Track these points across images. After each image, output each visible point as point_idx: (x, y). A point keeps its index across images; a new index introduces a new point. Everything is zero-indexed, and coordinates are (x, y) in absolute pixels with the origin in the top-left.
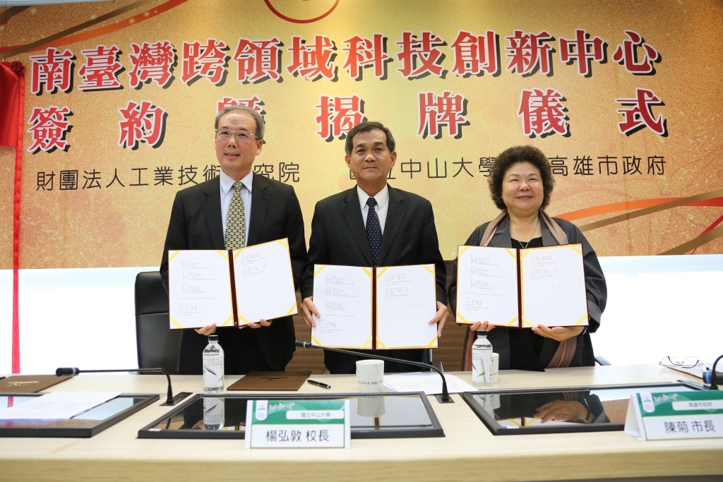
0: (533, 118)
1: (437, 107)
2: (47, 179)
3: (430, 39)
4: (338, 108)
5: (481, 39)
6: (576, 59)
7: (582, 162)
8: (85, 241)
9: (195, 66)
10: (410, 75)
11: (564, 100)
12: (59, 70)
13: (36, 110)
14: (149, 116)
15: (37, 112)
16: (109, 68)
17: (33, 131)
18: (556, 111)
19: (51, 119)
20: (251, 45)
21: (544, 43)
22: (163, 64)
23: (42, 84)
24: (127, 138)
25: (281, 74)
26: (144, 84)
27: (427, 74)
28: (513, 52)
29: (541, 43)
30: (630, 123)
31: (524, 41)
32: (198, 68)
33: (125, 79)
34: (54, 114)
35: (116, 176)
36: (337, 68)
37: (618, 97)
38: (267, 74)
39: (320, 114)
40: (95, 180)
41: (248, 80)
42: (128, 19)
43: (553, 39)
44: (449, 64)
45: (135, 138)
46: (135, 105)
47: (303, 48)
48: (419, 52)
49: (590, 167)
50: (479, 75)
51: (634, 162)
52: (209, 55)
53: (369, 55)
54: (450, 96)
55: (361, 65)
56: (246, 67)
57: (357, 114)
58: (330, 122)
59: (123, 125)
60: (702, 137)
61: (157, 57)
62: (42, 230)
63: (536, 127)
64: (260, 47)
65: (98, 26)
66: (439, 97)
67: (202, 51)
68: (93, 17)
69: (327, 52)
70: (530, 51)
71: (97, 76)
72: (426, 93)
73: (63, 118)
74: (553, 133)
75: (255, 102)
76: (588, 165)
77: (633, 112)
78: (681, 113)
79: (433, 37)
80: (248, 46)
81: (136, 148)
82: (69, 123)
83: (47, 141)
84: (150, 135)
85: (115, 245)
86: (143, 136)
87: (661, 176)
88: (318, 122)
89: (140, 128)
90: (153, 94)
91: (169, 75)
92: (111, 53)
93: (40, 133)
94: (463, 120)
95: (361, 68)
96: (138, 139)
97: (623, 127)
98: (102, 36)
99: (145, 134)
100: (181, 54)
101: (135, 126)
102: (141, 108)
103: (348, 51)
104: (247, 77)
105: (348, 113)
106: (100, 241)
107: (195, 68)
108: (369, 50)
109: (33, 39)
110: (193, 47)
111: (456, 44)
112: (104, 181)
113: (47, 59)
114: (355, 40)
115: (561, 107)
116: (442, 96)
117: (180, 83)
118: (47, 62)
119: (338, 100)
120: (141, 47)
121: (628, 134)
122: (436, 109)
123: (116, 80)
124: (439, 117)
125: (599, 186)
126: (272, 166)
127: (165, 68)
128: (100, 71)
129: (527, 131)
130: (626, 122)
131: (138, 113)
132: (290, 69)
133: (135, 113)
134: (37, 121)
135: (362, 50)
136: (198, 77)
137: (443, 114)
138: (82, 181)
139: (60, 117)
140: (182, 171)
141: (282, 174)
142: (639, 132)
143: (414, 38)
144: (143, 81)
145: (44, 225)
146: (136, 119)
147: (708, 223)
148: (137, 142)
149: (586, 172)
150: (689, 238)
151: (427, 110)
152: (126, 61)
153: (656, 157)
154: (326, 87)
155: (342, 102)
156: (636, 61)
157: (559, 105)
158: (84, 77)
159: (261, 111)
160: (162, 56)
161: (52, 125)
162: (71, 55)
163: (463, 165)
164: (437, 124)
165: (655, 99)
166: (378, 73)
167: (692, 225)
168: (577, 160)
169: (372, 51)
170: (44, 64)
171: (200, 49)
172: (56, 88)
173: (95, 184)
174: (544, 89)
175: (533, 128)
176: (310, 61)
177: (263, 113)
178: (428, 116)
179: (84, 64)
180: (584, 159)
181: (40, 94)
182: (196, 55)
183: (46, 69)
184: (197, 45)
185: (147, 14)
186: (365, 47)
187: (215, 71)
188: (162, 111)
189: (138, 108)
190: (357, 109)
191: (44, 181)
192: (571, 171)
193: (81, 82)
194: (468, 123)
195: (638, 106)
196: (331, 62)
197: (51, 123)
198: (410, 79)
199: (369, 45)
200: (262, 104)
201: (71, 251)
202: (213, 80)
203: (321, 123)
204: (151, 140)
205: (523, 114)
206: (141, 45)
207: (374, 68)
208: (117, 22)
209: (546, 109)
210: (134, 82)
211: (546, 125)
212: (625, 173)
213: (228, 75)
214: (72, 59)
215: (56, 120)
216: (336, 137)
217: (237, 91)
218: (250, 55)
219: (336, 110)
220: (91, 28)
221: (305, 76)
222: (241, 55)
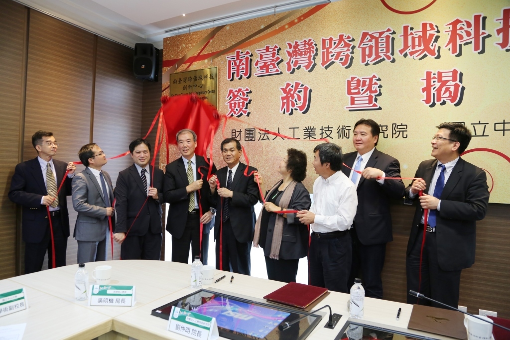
4: (440, 79)
9: (330, 55)
10: (507, 48)
12: (243, 64)
14: (300, 92)
15: (231, 91)
16: (273, 60)
17: (229, 104)
19: (239, 96)
20: (370, 35)
22: (308, 55)
23: (233, 73)
24: (285, 107)
25: (394, 56)
26: (296, 70)
32: (332, 56)
33: (283, 67)
34: (241, 92)
36: (439, 48)
38: (383, 57)
39: (425, 86)
40: (266, 135)
41: (369, 63)
42: (284, 26)
45: (291, 107)
46: (290, 84)
52: (340, 46)
53: (468, 34)
55: (460, 43)
56: (367, 53)
57: (456, 84)
58: (433, 91)
59: (283, 98)
61: (304, 51)
64: (378, 36)
65: (265, 32)
67: (335, 43)
68: (262, 27)
69: (432, 35)
71: (266, 66)
73: (246, 95)
75: (374, 79)
80: (368, 36)
81: (291, 114)
82: (249, 98)
83: (237, 110)
84: (300, 105)
86: (296, 105)
88: (423, 92)
89: (294, 100)
90: (302, 77)
91: (312, 62)
92: (274, 50)
93: (233, 105)
95: (460, 46)
96: (292, 108)
98: (268, 39)
99: (297, 104)
100: (320, 47)
101: (290, 99)
102: (294, 87)
103: (450, 33)
104: (368, 60)
105: (448, 84)
107: (330, 56)
108: (469, 30)
109: (228, 45)
110: (328, 41)
112: (272, 136)
113: (235, 57)
114: (455, 23)
117: (320, 67)
118: (236, 59)
119: (440, 74)
120: (293, 44)
123: (277, 68)
126: (387, 126)
127: (309, 58)
128: (267, 62)
131: (292, 90)
132: (401, 52)
133: (290, 90)
134: (231, 97)
135: (463, 31)
136: (333, 63)
138: (258, 136)
139: (244, 95)
140: (322, 129)
141: (394, 132)
144: (295, 68)
146: (291, 94)
148: (292, 110)
152: (284, 55)
154: (431, 64)
155: (444, 75)
158: (258, 68)
159: (379, 85)
160: (307, 49)
162: (249, 54)
166: (476, 48)
169: (472, 30)
170: (234, 61)
171: (333, 42)
172: (241, 76)
173: (266, 137)
176: (417, 43)
177: (380, 86)
179: (257, 59)
181: (232, 80)
182: (331, 46)
183: (235, 63)
184: (331, 39)
185: (296, 21)
186: (465, 27)
187: (344, 57)
188: (308, 88)
189: (292, 86)
190: (456, 80)
191: (235, 135)
193: (256, 71)
196: (435, 43)
197: (239, 98)
199: (469, 25)
200: (379, 80)
202: (343, 64)
203: (425, 92)
204: (301, 108)
206: (293, 43)
207: (473, 45)
208: (277, 28)
210: (289, 69)
213: (354, 60)
214: (250, 56)
215: (242, 96)
216: (438, 104)
217: (359, 70)
218: (370, 43)
219: (438, 82)
220: (262, 34)
221: (413, 56)
222: (363, 44)
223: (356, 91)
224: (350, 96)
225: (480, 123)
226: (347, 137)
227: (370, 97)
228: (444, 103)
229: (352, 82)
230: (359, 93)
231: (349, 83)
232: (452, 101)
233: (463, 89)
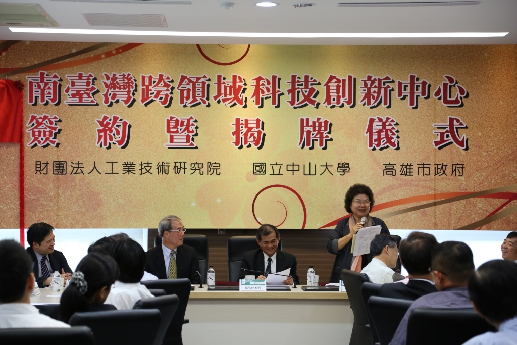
0: (375, 137)
1: (312, 128)
2: (43, 166)
3: (310, 80)
4: (246, 126)
5: (344, 81)
6: (408, 96)
7: (406, 167)
8: (73, 210)
9: (150, 92)
10: (295, 105)
11: (397, 124)
12: (49, 88)
13: (32, 116)
14: (118, 126)
16: (87, 90)
17: (31, 132)
18: (391, 132)
19: (45, 124)
20: (188, 79)
21: (387, 85)
22: (127, 90)
23: (36, 98)
24: (102, 140)
25: (209, 101)
26: (114, 103)
27: (306, 105)
28: (364, 90)
29: (384, 85)
30: (442, 140)
31: (373, 83)
32: (153, 94)
33: (100, 98)
35: (95, 167)
36: (246, 98)
37: (435, 122)
38: (200, 101)
39: (234, 130)
40: (80, 169)
41: (187, 105)
42: (101, 54)
43: (393, 82)
44: (321, 98)
45: (108, 141)
46: (108, 118)
47: (224, 83)
48: (302, 89)
49: (412, 170)
50: (340, 107)
51: (442, 167)
52: (160, 85)
53: (268, 90)
54: (320, 121)
55: (262, 97)
56: (185, 95)
57: (259, 130)
58: (241, 136)
59: (100, 131)
60: (493, 151)
61: (122, 84)
62: (40, 202)
63: (376, 143)
64: (195, 81)
65: (77, 58)
66: (313, 121)
67: (154, 82)
68: (74, 51)
69: (240, 87)
70: (376, 90)
71: (78, 94)
72: (305, 118)
73: (54, 124)
74: (388, 147)
75: (191, 120)
76: (410, 169)
77: (444, 133)
78: (480, 134)
79: (311, 79)
80: (186, 80)
81: (109, 148)
82: (58, 127)
83: (42, 139)
84: (119, 139)
85: (95, 214)
86: (114, 140)
87: (460, 178)
88: (233, 135)
89: (112, 134)
90: (121, 111)
91: (132, 98)
92: (88, 79)
93: (37, 133)
94: (328, 137)
95: (262, 99)
96: (110, 142)
97: (437, 143)
98: (81, 66)
100: (140, 83)
101: (108, 132)
102: (112, 120)
103: (254, 87)
104: (186, 102)
105: (253, 130)
106: (84, 210)
108: (268, 86)
109: (28, 63)
110: (148, 78)
111: (327, 85)
112: (86, 170)
113: (39, 79)
114: (259, 79)
115: (395, 129)
116: (316, 120)
117: (139, 104)
118: (39, 81)
119: (247, 121)
120: (111, 76)
121: (440, 148)
122: (311, 129)
123: (93, 99)
124: (313, 135)
125: (416, 183)
126: (203, 164)
127: (129, 92)
128: (81, 91)
129: (371, 145)
130: (439, 140)
131: (110, 123)
132: (215, 98)
133: (108, 124)
134: (33, 124)
135: (264, 87)
136: (152, 101)
137: (315, 133)
138: (69, 169)
139: (51, 123)
140: (142, 165)
141: (209, 169)
142: (448, 147)
143: (299, 79)
144: (113, 101)
145: (41, 199)
146: (108, 128)
147: (492, 210)
148: (110, 144)
149: (408, 174)
150: (477, 219)
151: (305, 130)
152: (100, 85)
153: (458, 164)
154: (239, 112)
155: (249, 122)
156: (450, 97)
157: (393, 128)
158: (69, 95)
159: (195, 126)
160: (126, 84)
161: (46, 128)
162: (58, 78)
163: (327, 168)
164: (311, 139)
165: (461, 124)
166: (274, 103)
167: (480, 211)
168: (403, 165)
169: (270, 87)
170: (37, 83)
171: (153, 80)
172: (48, 101)
173: (79, 171)
174: (384, 117)
175: (374, 144)
176: (228, 93)
177: (197, 128)
178: (305, 134)
179: (68, 85)
180: (407, 165)
181: (35, 104)
182: (150, 84)
183: (39, 87)
185: (114, 52)
186: (266, 84)
187: (164, 97)
188: (127, 123)
189: (110, 120)
190: (259, 128)
191: (41, 168)
192: (398, 172)
193: (67, 99)
194: (331, 140)
195: (448, 129)
196: (243, 94)
197: (45, 126)
198: (295, 108)
199: (268, 83)
200: (196, 121)
201: (63, 217)
202: (163, 103)
203: (235, 136)
204: (120, 143)
205: (368, 134)
206: (110, 74)
207: (271, 100)
208: (92, 56)
209: (384, 130)
210: (106, 101)
211: (383, 141)
212: (435, 175)
213: (173, 101)
214: (59, 81)
215: (49, 125)
216: (245, 146)
217: (179, 111)
218: (188, 87)
219: (245, 128)
220: (73, 59)
221: (225, 103)
222: (182, 86)
223: (175, 130)
224: (169, 134)
225: (276, 164)
226: (167, 173)
227: (188, 137)
228: (250, 146)
229: (171, 122)
230: (177, 132)
231: (168, 122)
232: (256, 145)
233: (264, 135)
